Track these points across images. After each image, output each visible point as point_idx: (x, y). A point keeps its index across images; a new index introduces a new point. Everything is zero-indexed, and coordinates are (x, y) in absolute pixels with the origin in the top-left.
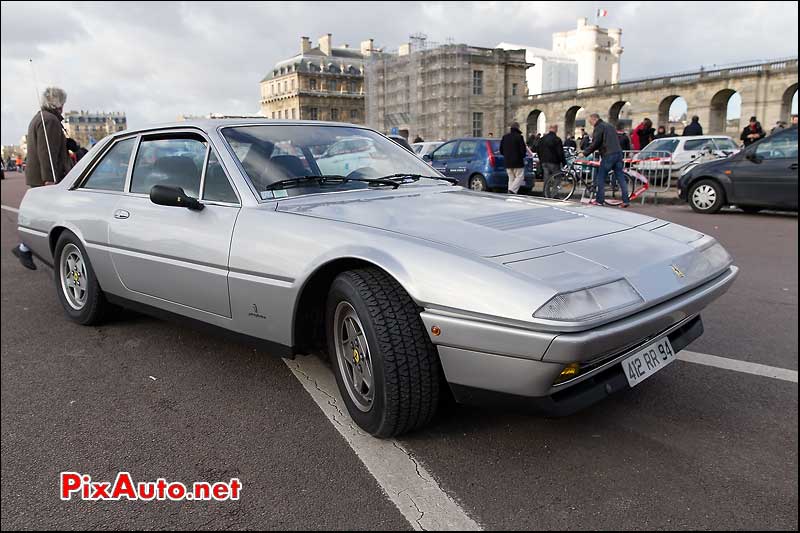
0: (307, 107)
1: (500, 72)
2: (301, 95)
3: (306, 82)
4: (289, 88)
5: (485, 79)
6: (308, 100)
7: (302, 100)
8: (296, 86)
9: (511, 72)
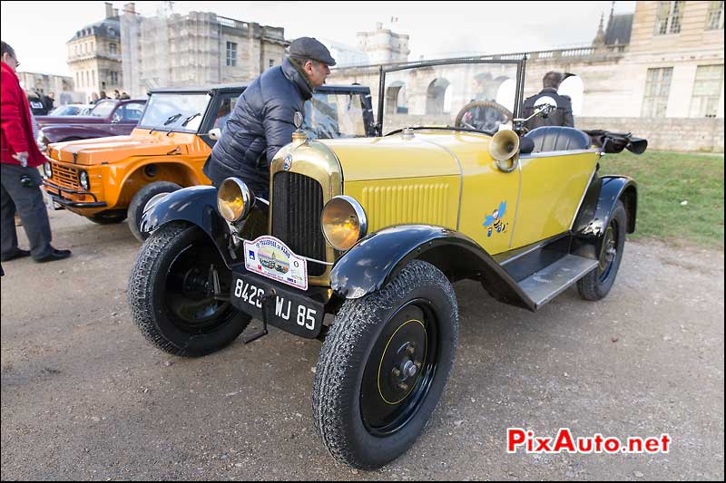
0: (107, 70)
1: (255, 46)
2: (98, 57)
3: (105, 45)
4: (89, 50)
5: (239, 51)
6: (107, 63)
7: (100, 63)
8: (95, 48)
9: (266, 48)
